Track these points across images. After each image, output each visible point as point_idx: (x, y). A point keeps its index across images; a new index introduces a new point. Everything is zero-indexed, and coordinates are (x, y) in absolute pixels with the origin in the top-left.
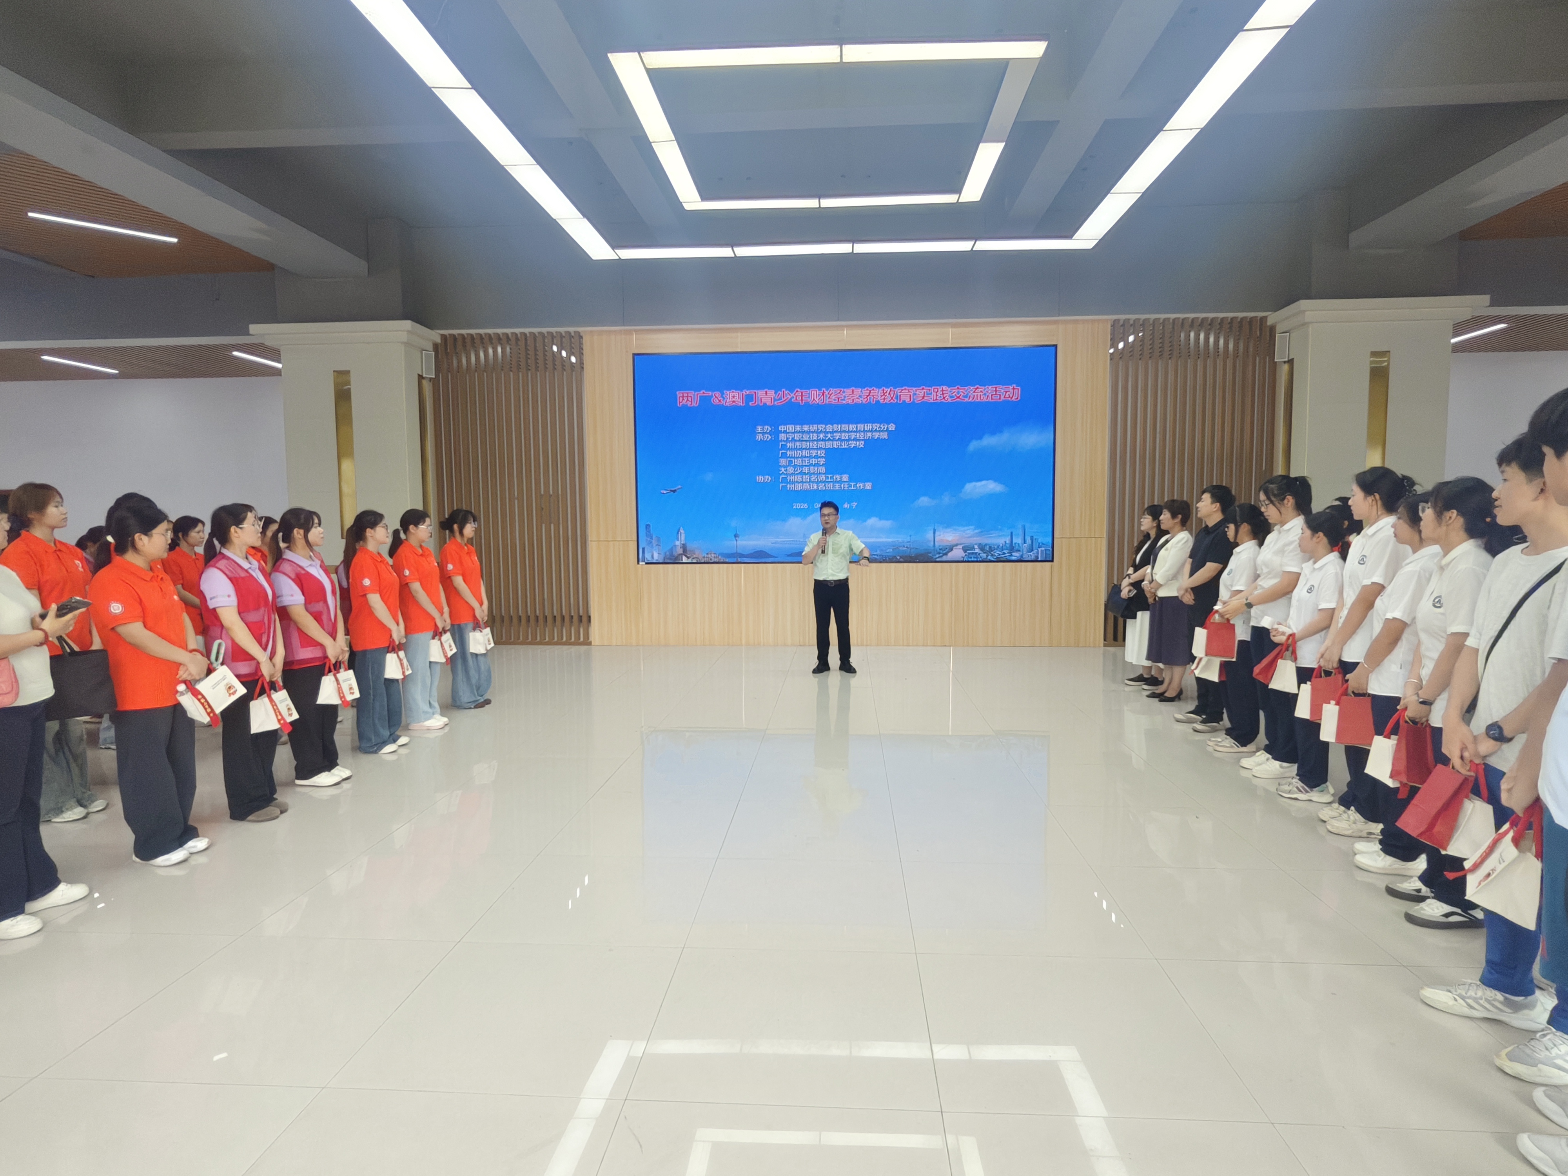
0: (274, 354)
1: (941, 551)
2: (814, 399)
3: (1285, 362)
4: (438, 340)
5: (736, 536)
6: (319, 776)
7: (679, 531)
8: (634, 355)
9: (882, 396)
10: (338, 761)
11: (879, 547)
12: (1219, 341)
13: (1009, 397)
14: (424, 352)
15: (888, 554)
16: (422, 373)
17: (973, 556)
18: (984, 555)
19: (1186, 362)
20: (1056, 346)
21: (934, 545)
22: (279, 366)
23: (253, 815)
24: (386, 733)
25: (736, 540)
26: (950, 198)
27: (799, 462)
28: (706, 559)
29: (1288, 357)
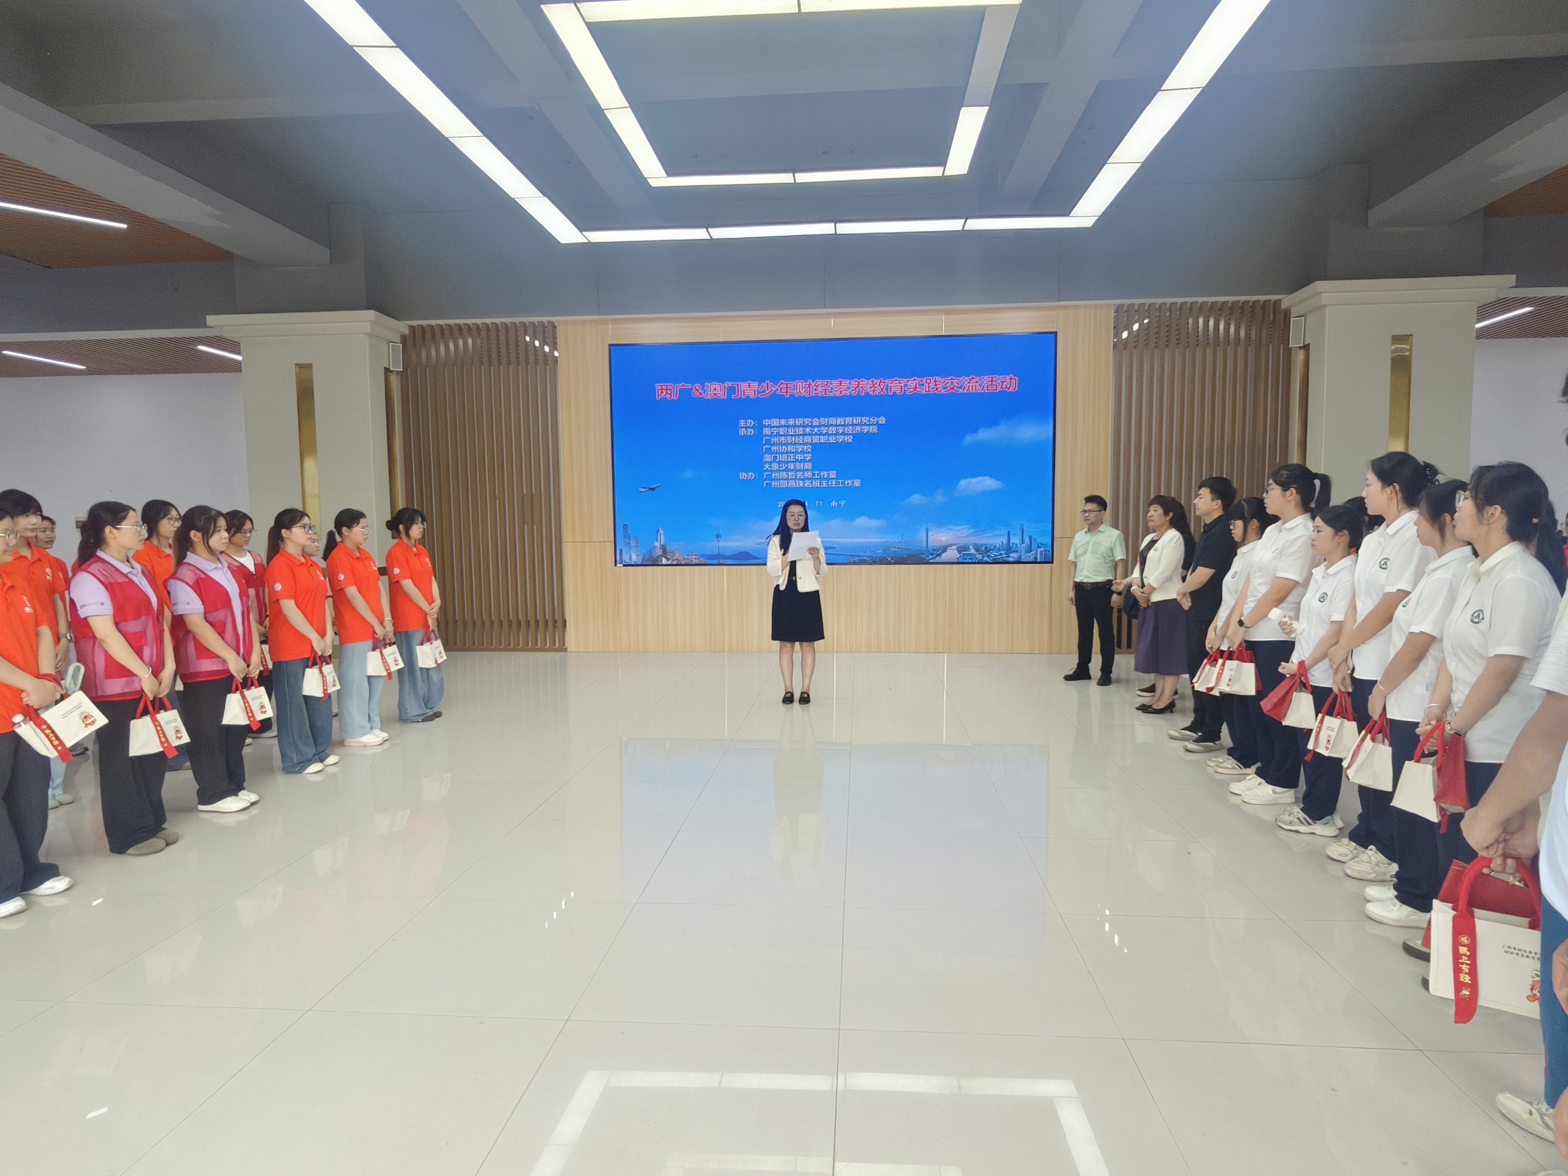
0: (235, 347)
1: (935, 553)
2: (800, 392)
3: (1300, 348)
4: (406, 331)
5: (718, 536)
6: (224, 800)
7: (658, 531)
8: (611, 345)
9: (871, 388)
10: (245, 785)
11: (869, 547)
12: (1229, 328)
13: (1007, 387)
14: (391, 344)
15: (877, 555)
16: (389, 366)
17: (968, 557)
18: (979, 557)
19: (1194, 352)
20: (1055, 333)
21: (927, 546)
22: (239, 358)
23: (134, 847)
24: (310, 751)
25: (718, 541)
26: (934, 172)
27: (784, 458)
28: (686, 561)
29: (1304, 343)
